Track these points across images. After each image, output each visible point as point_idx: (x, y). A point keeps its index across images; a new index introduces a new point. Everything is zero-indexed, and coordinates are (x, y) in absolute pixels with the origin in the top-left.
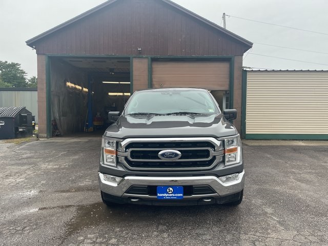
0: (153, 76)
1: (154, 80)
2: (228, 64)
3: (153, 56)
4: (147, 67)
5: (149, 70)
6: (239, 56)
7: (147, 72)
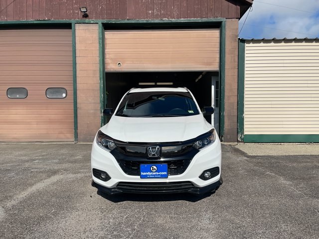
1: (107, 56)
2: (218, 31)
3: (105, 21)
4: (97, 38)
5: (99, 42)
6: (233, 20)
7: (98, 45)
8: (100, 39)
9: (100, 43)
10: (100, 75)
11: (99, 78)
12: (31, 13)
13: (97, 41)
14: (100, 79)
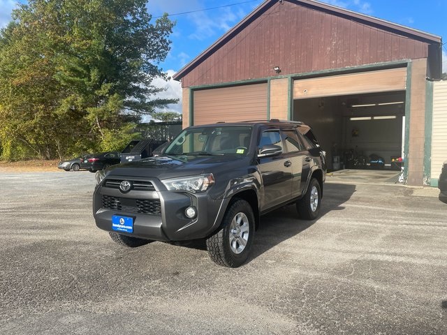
3: (294, 75)
4: (287, 90)
6: (421, 59)
12: (239, 75)
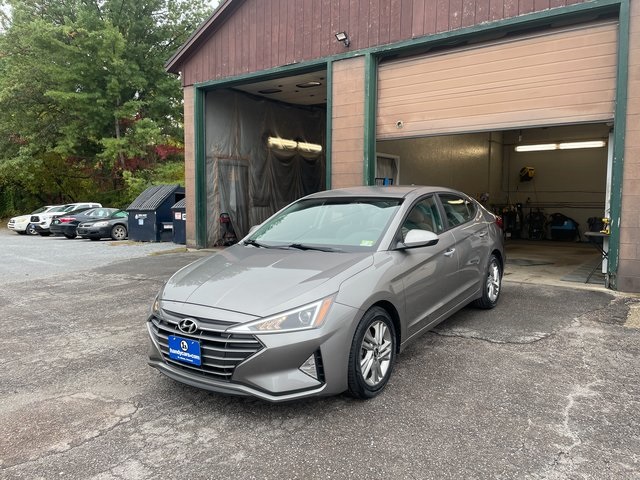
0: (380, 101)
1: (382, 111)
2: (613, 27)
3: (376, 50)
4: (363, 81)
5: (366, 87)
7: (363, 93)
8: (366, 82)
9: (366, 91)
10: (365, 147)
11: (363, 152)
12: (276, 56)
13: (363, 88)
14: (365, 154)
